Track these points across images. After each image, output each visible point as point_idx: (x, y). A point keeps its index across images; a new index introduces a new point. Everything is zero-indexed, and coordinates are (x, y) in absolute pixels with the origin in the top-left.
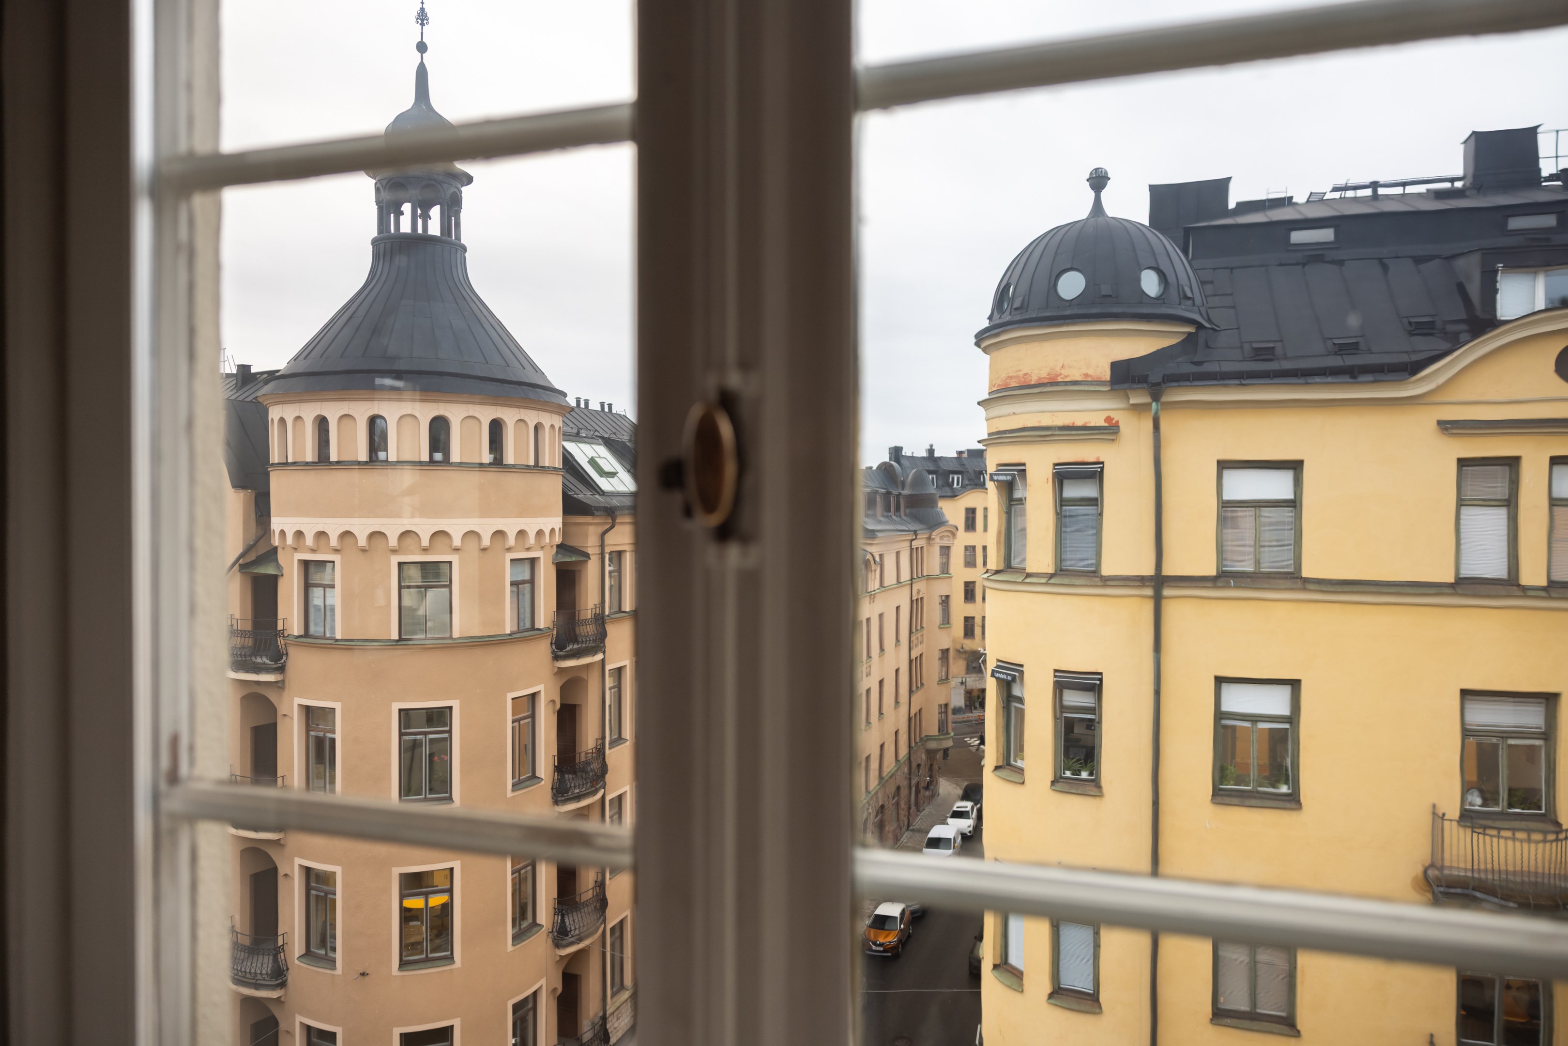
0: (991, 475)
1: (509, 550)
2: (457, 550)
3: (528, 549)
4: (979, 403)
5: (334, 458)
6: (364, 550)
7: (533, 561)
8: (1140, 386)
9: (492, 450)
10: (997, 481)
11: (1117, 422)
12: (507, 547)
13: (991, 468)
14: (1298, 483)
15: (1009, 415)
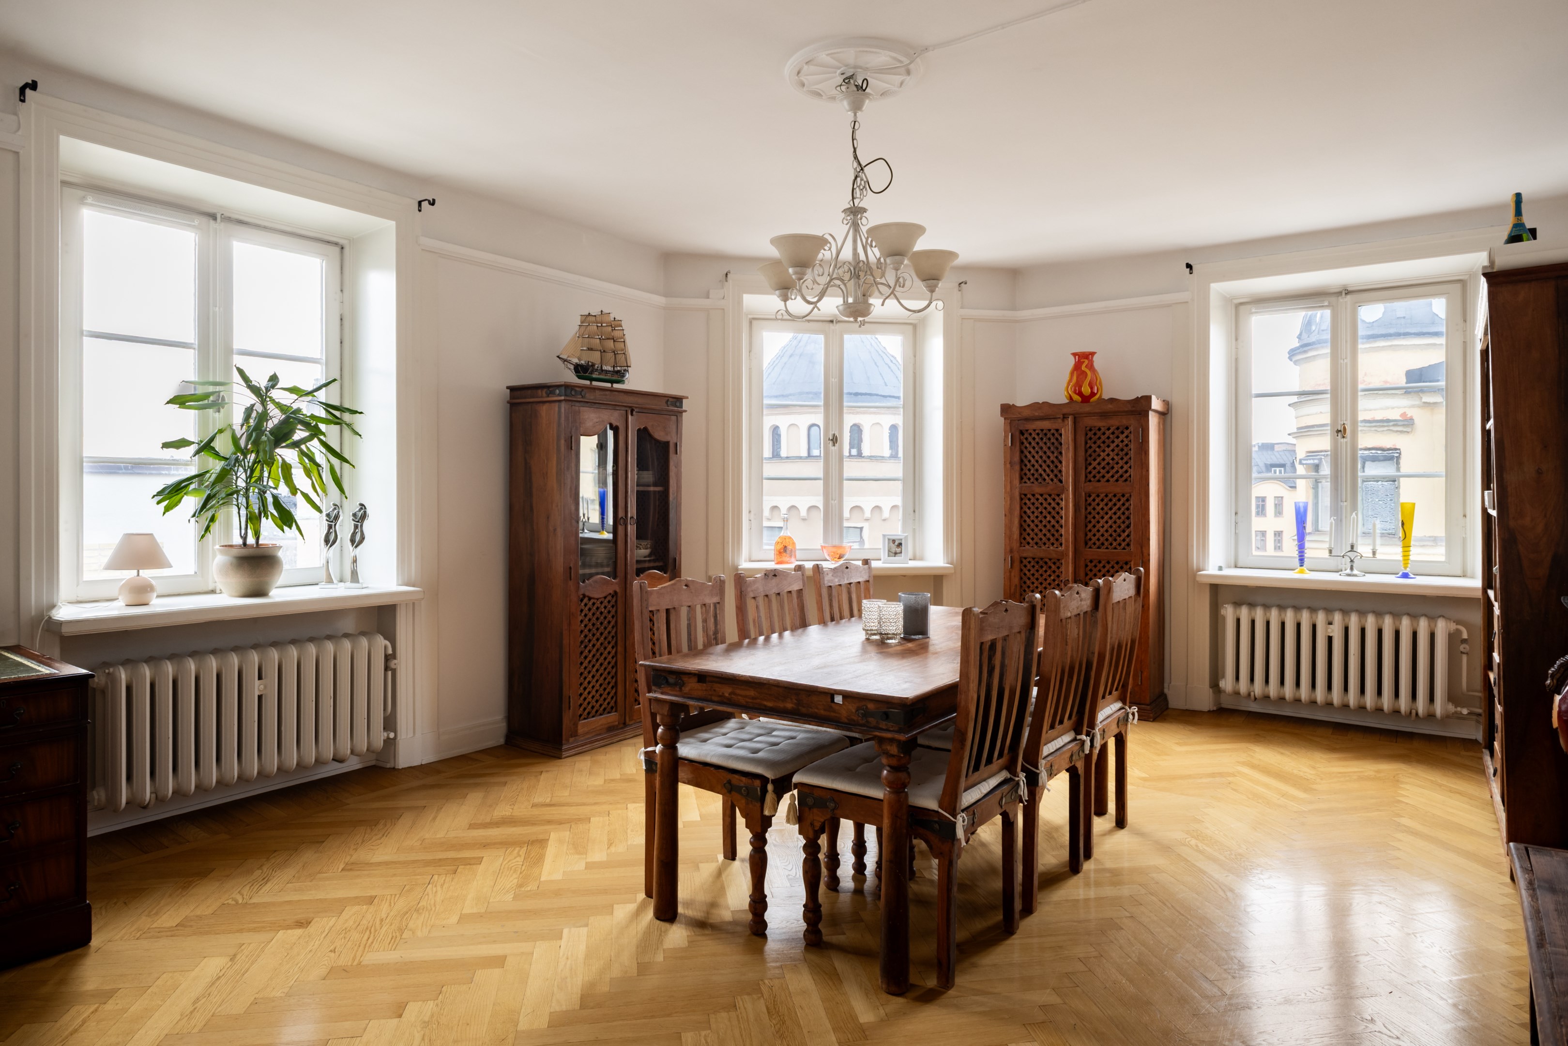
0: (1300, 460)
2: (867, 520)
4: (1289, 405)
5: (783, 454)
6: (804, 520)
10: (1306, 464)
11: (1412, 416)
13: (1301, 454)
15: (1316, 414)
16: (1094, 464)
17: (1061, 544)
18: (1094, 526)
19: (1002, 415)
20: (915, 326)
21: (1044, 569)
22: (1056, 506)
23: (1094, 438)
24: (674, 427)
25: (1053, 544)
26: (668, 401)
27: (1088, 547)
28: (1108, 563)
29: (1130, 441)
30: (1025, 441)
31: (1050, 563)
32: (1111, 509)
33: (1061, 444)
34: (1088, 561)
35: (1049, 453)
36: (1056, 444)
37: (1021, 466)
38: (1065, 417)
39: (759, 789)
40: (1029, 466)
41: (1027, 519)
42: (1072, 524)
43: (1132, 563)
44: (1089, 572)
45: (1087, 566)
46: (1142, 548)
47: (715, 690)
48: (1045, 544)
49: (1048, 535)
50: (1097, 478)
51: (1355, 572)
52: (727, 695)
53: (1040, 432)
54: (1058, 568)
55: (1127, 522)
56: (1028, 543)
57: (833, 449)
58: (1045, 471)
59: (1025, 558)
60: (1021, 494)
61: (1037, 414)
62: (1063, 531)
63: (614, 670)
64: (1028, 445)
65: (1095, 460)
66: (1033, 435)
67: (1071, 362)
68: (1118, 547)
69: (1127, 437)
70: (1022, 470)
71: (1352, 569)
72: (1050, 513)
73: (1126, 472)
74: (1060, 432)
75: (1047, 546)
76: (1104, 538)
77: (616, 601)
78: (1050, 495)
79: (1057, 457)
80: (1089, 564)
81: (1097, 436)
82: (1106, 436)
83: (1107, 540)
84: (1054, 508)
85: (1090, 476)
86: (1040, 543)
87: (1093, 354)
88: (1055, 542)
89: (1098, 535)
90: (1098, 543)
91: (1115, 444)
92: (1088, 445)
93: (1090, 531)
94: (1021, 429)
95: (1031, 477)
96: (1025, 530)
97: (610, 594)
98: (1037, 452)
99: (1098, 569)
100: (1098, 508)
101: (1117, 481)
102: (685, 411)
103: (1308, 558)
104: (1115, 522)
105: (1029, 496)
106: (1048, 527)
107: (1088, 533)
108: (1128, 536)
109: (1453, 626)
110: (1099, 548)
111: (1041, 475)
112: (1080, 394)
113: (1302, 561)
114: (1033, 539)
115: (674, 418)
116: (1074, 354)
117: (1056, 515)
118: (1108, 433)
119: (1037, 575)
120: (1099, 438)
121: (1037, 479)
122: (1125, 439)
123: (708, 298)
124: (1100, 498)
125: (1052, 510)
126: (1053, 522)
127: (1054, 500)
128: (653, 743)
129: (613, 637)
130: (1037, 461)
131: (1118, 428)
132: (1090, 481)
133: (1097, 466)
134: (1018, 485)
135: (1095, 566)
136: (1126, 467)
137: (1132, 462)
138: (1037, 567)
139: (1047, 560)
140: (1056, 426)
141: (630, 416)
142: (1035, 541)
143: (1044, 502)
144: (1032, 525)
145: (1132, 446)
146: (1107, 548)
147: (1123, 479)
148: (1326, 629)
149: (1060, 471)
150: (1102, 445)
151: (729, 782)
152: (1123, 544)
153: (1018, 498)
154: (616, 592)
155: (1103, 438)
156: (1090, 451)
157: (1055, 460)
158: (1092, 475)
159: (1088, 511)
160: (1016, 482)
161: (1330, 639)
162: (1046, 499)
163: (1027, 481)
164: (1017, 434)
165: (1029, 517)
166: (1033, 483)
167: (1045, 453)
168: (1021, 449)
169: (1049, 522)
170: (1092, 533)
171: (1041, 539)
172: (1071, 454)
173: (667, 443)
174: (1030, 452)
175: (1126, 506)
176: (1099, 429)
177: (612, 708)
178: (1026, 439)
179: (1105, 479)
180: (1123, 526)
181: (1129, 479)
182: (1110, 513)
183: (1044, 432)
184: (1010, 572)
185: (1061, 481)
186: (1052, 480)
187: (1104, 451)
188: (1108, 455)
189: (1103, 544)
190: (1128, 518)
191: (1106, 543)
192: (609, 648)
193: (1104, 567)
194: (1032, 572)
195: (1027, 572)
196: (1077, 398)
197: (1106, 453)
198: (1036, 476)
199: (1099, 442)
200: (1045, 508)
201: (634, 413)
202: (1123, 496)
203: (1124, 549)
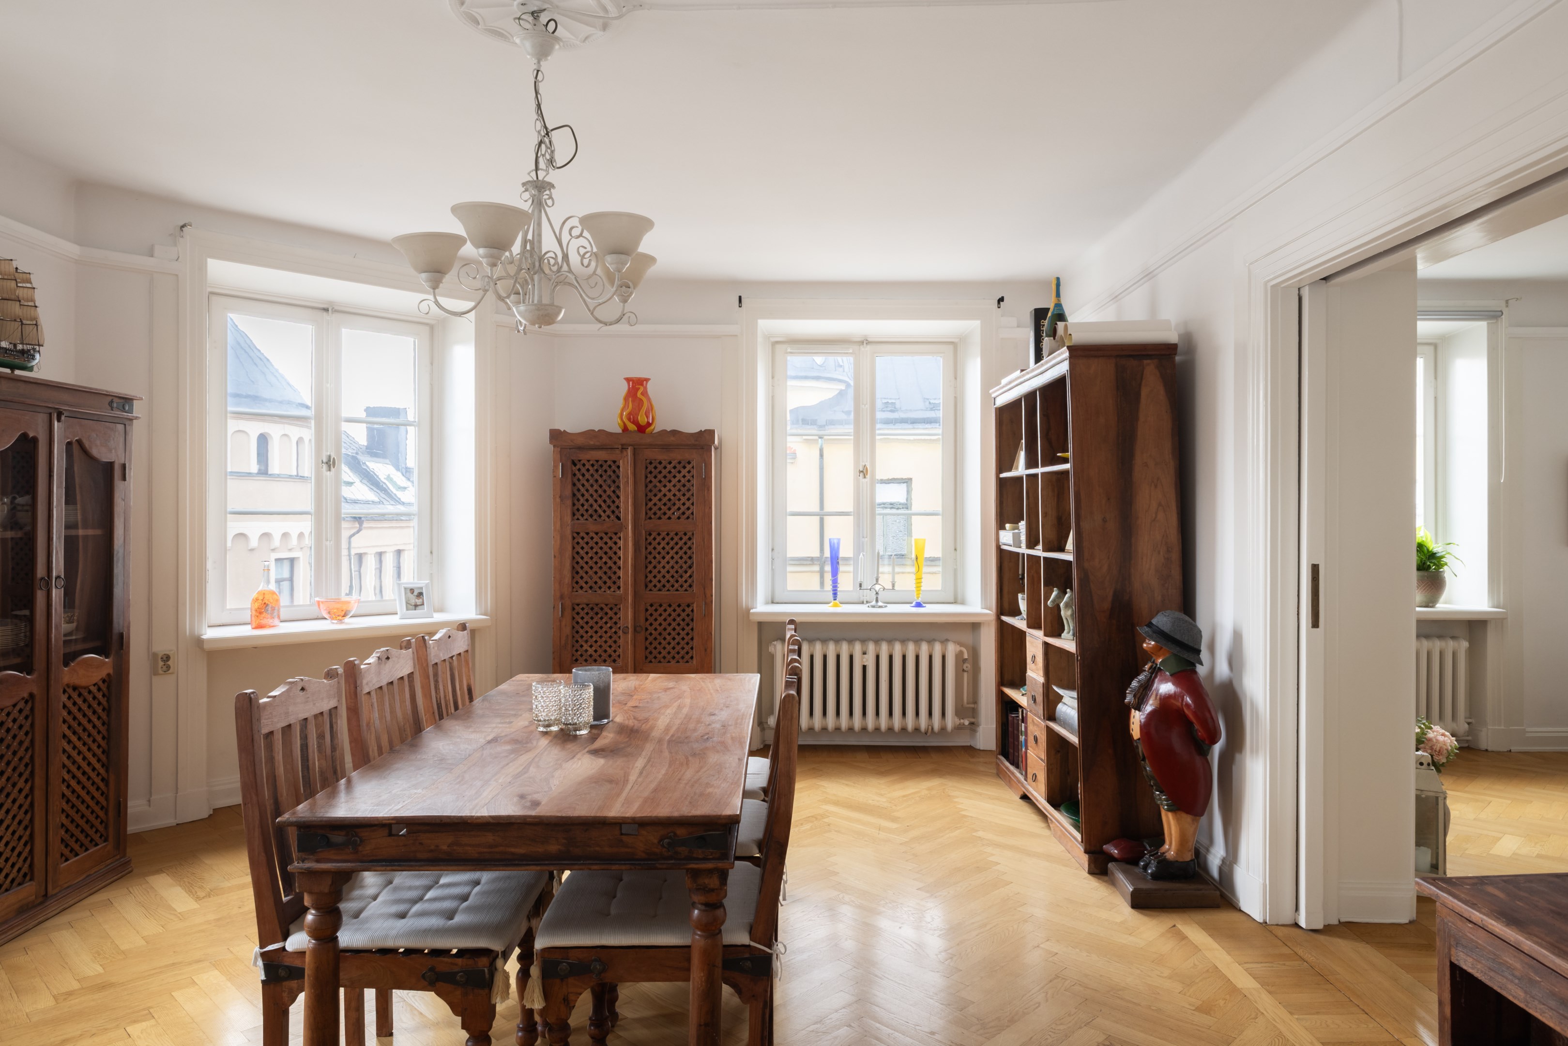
1: (273, 550)
3: (290, 550)
7: (292, 561)
8: (812, 427)
9: (259, 462)
11: (795, 450)
12: (273, 548)
14: (909, 492)
16: (655, 500)
17: (619, 588)
18: (655, 567)
19: (551, 443)
20: (432, 327)
21: (599, 616)
22: (613, 545)
23: (655, 472)
24: (122, 440)
25: (609, 588)
26: (112, 402)
27: (648, 589)
28: (670, 606)
29: (693, 476)
30: (577, 472)
31: (606, 609)
32: (672, 548)
33: (618, 477)
34: (648, 605)
35: (605, 487)
36: (613, 477)
37: (573, 501)
38: (624, 448)
39: (486, 970)
40: (582, 500)
41: (580, 560)
42: (632, 565)
43: (695, 605)
44: (649, 617)
45: (647, 610)
46: (705, 589)
47: (421, 844)
48: (600, 588)
49: (605, 578)
50: (658, 516)
51: (880, 604)
52: (445, 848)
53: (595, 463)
54: (616, 614)
55: (689, 562)
56: (582, 588)
57: (329, 475)
58: (600, 506)
59: (578, 605)
60: (573, 532)
61: (592, 443)
62: (621, 573)
63: (29, 816)
64: (581, 477)
65: (655, 495)
66: (587, 466)
67: (624, 388)
68: (679, 588)
69: (689, 472)
70: (574, 505)
71: (877, 601)
72: (606, 553)
73: (688, 509)
74: (617, 464)
75: (603, 590)
76: (666, 579)
77: (32, 709)
78: (606, 534)
79: (614, 492)
80: (649, 608)
81: (658, 470)
82: (667, 470)
83: (668, 581)
84: (611, 548)
85: (650, 513)
86: (596, 587)
87: (647, 380)
88: (612, 585)
89: (659, 576)
90: (659, 585)
91: (677, 479)
92: (648, 480)
93: (650, 572)
94: (574, 459)
95: (585, 513)
96: (577, 573)
97: (23, 699)
98: (592, 486)
99: (658, 612)
100: (659, 548)
101: (679, 518)
102: (137, 418)
103: (840, 591)
104: (677, 562)
105: (582, 534)
106: (605, 569)
107: (648, 575)
108: (690, 576)
109: (958, 648)
110: (660, 590)
111: (596, 511)
112: (635, 422)
113: (835, 594)
114: (586, 583)
115: (120, 427)
116: (628, 380)
117: (613, 556)
118: (669, 467)
119: (591, 623)
120: (660, 472)
121: (591, 516)
122: (687, 474)
123: (152, 256)
124: (661, 537)
125: (608, 550)
126: (610, 563)
127: (611, 538)
128: (280, 936)
129: (26, 765)
130: (592, 496)
131: (679, 463)
132: (650, 518)
133: (658, 502)
134: (569, 522)
135: (656, 610)
136: (688, 504)
137: (695, 499)
138: (591, 614)
139: (603, 606)
140: (614, 458)
141: (56, 423)
142: (589, 585)
143: (599, 541)
144: (586, 568)
145: (695, 482)
146: (668, 590)
147: (686, 516)
148: (862, 659)
149: (618, 507)
150: (663, 479)
151: (432, 969)
152: (686, 586)
153: (570, 538)
154: (32, 695)
155: (664, 472)
156: (650, 486)
157: (612, 494)
158: (653, 511)
159: (648, 551)
160: (568, 518)
161: (864, 668)
162: (601, 538)
163: (580, 517)
164: (569, 464)
165: (582, 558)
166: (587, 519)
167: (601, 486)
168: (572, 481)
169: (606, 563)
170: (653, 574)
171: (596, 583)
172: (630, 488)
173: (111, 465)
174: (583, 485)
175: (688, 546)
176: (660, 463)
177: (25, 875)
178: (579, 470)
179: (667, 516)
180: (685, 567)
181: (691, 517)
182: (672, 553)
183: (600, 463)
184: (560, 621)
185: (618, 518)
186: (609, 517)
187: (665, 486)
188: (670, 491)
189: (664, 586)
190: (690, 558)
191: (668, 585)
192: (21, 784)
193: (665, 610)
194: (585, 620)
195: (580, 621)
196: (632, 427)
197: (667, 488)
198: (590, 512)
199: (660, 477)
200: (601, 548)
201: (63, 418)
202: (685, 534)
203: (686, 590)
